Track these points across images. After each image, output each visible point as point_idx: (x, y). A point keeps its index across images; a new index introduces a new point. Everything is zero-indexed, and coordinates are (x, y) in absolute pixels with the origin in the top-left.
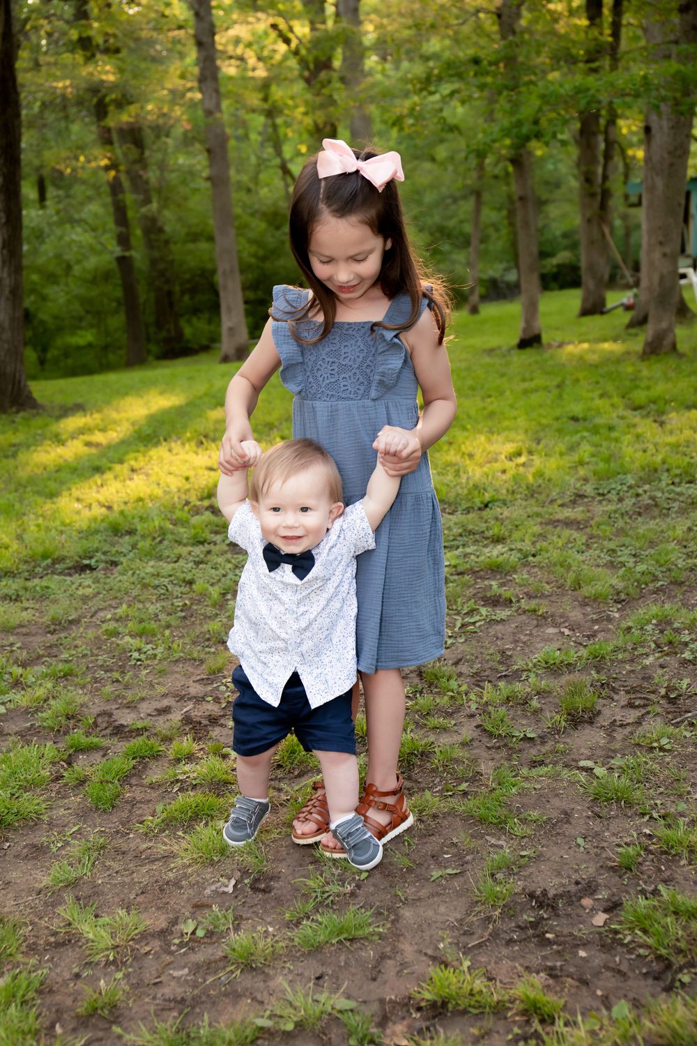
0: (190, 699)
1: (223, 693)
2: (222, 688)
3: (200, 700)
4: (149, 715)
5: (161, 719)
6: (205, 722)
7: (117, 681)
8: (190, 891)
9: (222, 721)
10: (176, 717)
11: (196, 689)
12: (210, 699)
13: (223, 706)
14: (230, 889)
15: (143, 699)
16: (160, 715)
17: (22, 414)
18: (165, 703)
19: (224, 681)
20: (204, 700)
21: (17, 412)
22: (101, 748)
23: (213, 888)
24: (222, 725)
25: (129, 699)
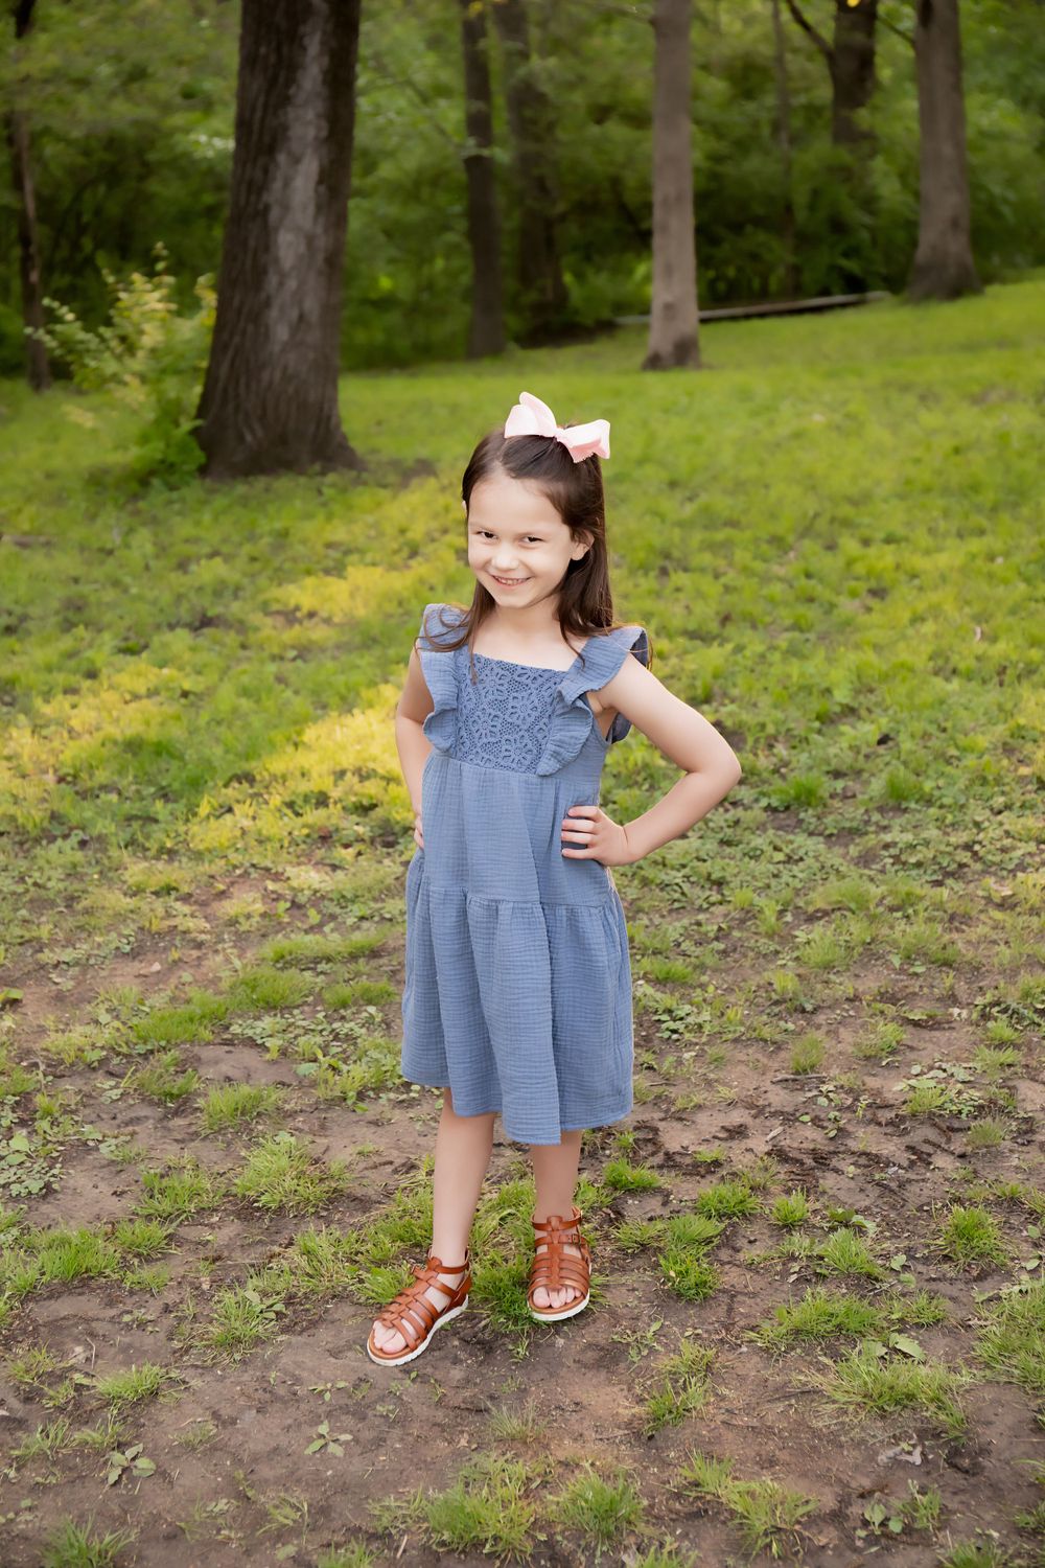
0: (774, 1114)
1: (826, 1110)
2: (823, 1101)
3: (789, 1118)
4: (715, 1137)
5: (737, 1146)
6: (809, 1162)
7: (650, 1068)
8: (855, 1453)
9: (834, 1162)
10: (760, 1145)
11: (779, 1098)
12: (806, 1118)
13: (832, 1134)
14: (917, 1459)
15: (699, 1107)
16: (731, 1138)
17: (331, 477)
18: (737, 1117)
19: (824, 1088)
20: (797, 1119)
21: (323, 473)
22: (658, 1190)
23: (891, 1453)
24: (836, 1171)
25: (680, 1104)
